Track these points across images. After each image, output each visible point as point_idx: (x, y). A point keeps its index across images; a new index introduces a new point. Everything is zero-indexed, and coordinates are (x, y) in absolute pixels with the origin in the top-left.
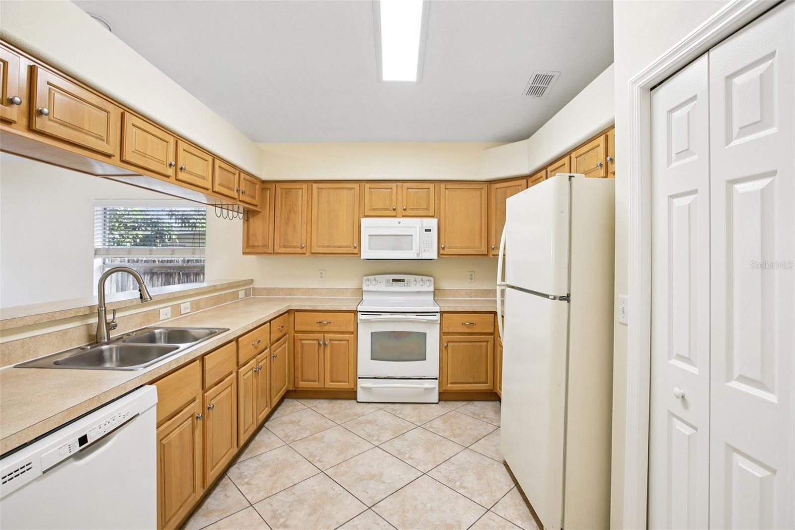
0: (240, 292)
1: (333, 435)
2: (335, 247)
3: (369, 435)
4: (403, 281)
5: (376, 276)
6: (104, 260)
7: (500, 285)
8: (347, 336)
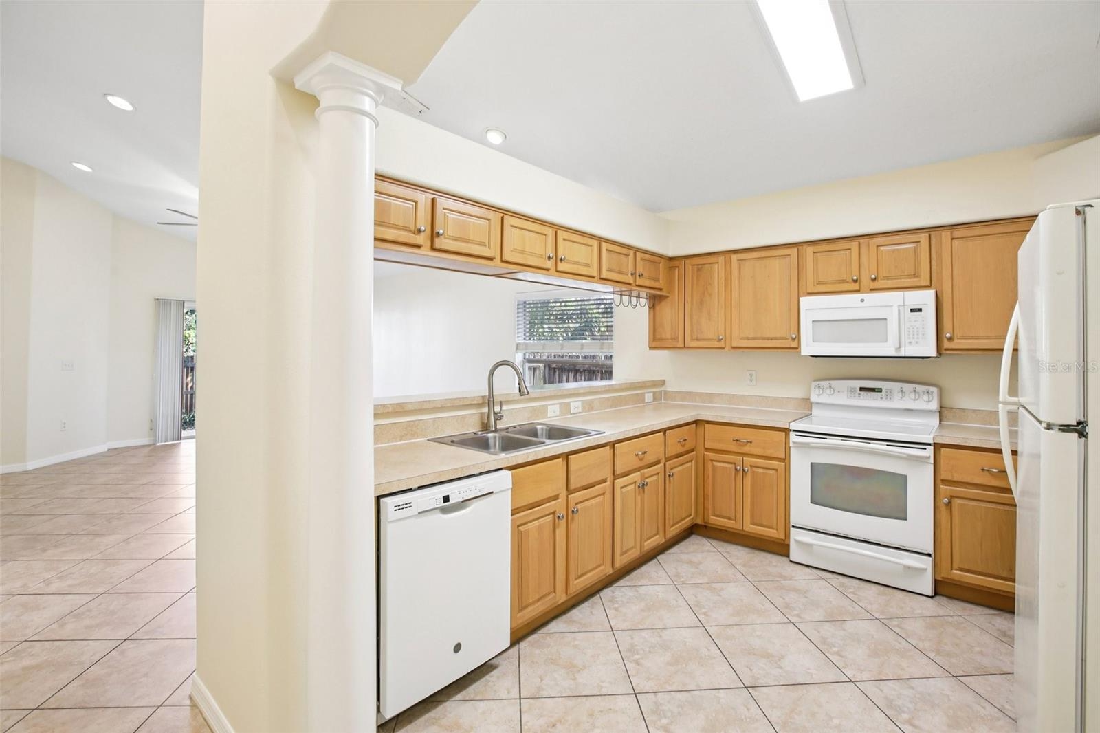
0: (646, 395)
1: (737, 591)
2: (764, 339)
3: (787, 606)
4: (880, 390)
5: (831, 382)
6: (525, 355)
7: (1005, 403)
8: (775, 464)
